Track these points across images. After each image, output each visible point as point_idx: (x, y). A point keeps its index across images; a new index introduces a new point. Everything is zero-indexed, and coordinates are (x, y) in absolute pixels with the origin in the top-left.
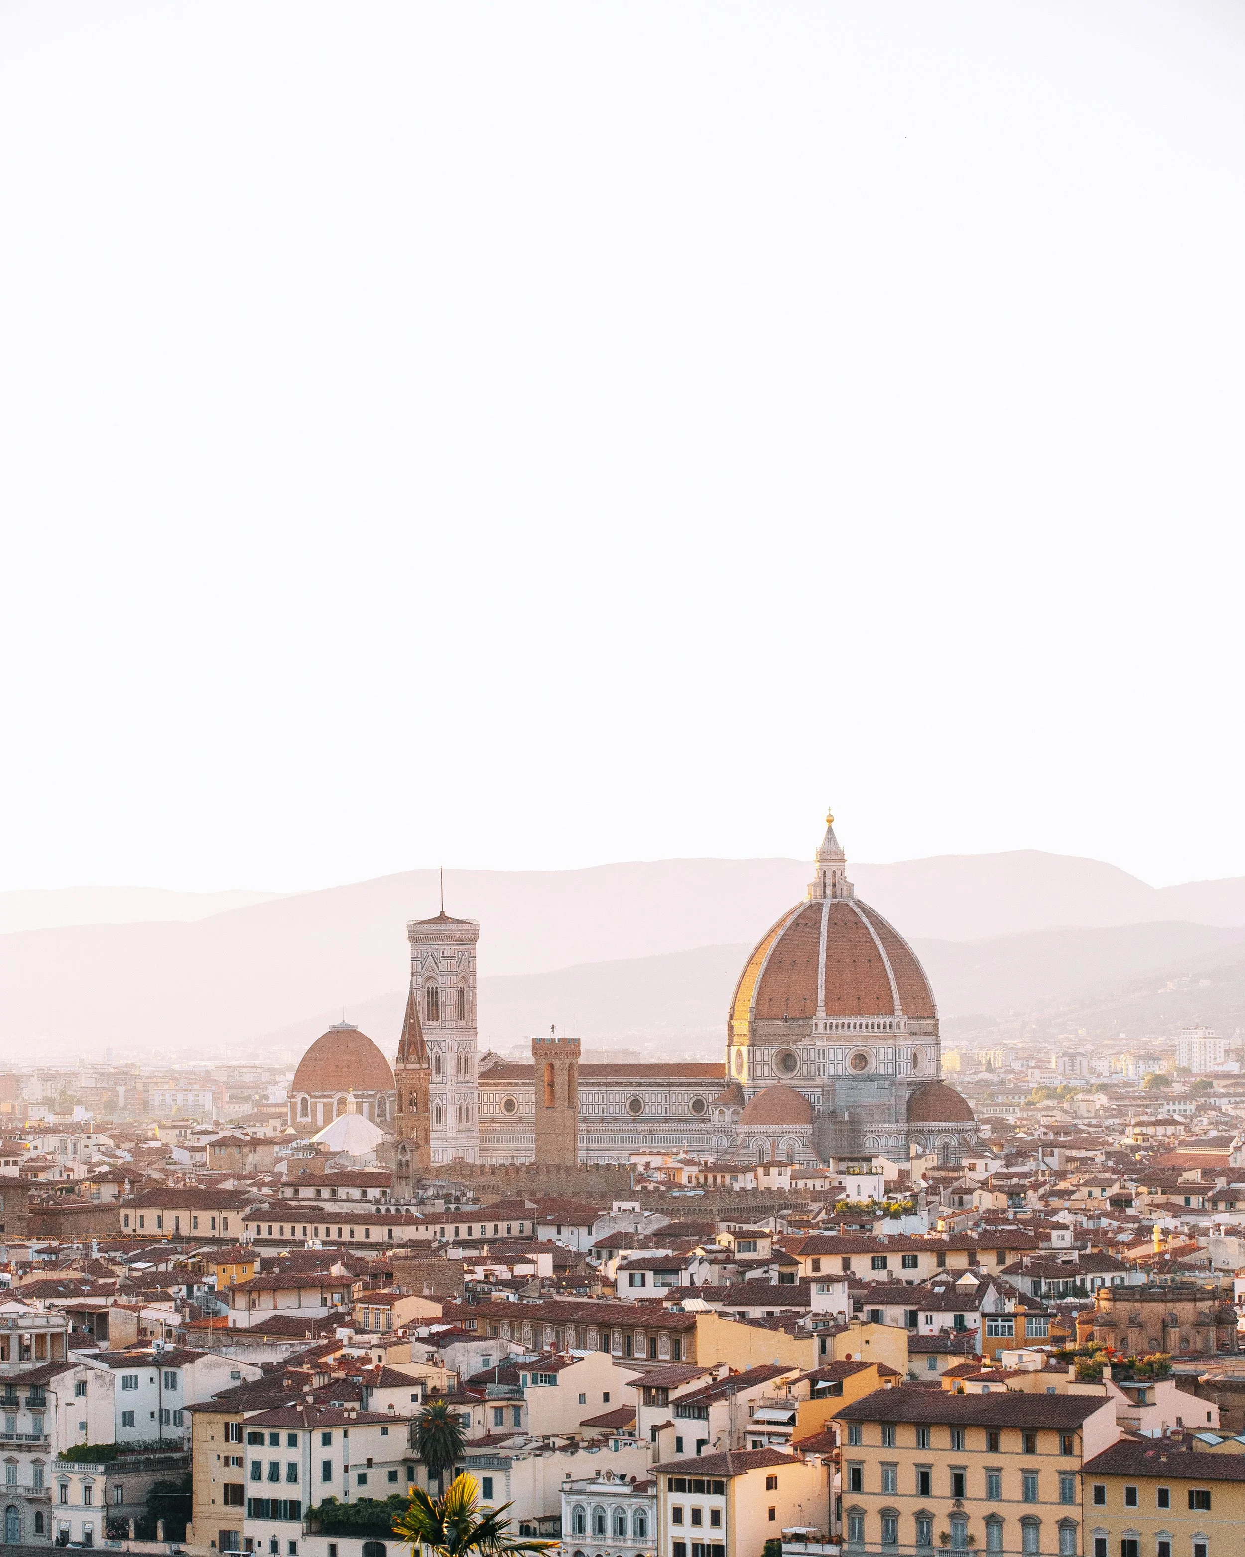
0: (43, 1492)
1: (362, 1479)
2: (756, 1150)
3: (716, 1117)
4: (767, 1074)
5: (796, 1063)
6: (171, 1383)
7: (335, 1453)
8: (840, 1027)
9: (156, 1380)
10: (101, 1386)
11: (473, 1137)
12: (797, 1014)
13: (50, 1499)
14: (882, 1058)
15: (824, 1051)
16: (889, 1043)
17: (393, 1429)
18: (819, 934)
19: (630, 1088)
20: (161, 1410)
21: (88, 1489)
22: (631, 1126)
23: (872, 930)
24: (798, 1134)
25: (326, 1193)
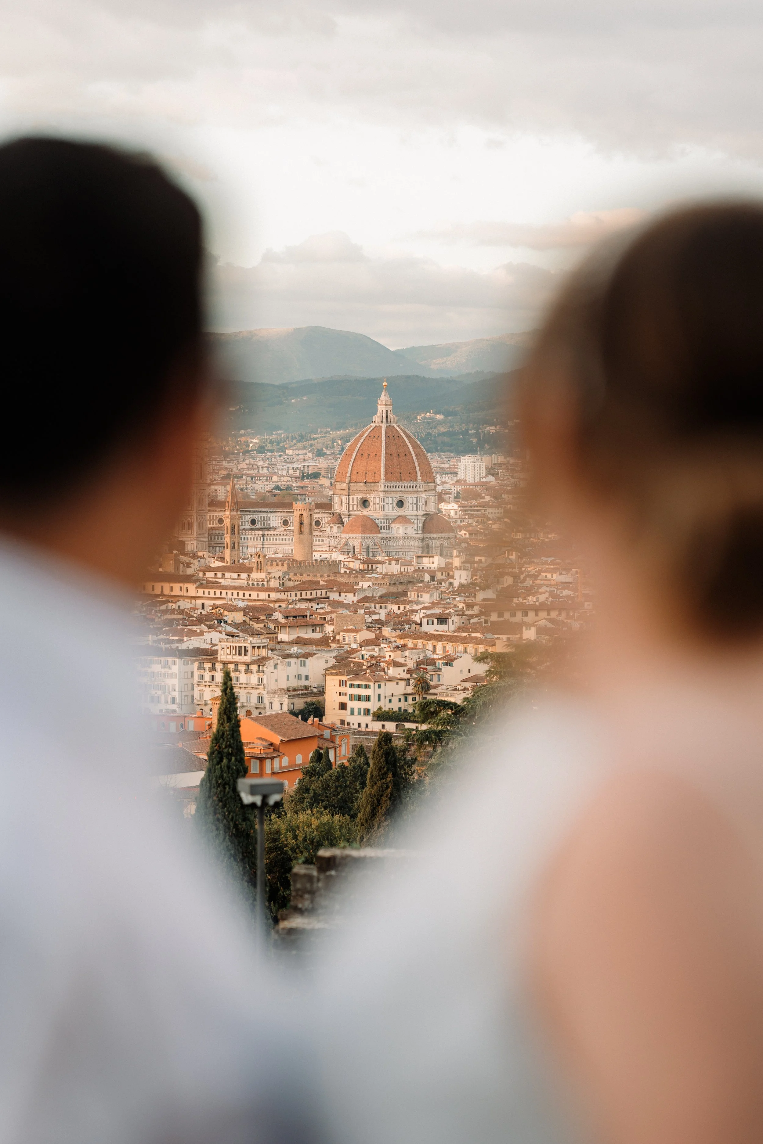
0: (263, 705)
1: (390, 701)
2: (351, 546)
3: (329, 530)
4: (355, 509)
5: (369, 504)
6: (303, 665)
7: (381, 691)
8: (392, 487)
9: (297, 663)
10: (282, 666)
11: (205, 537)
12: (371, 480)
13: (265, 708)
14: (411, 502)
15: (384, 498)
16: (415, 495)
17: (400, 682)
18: (381, 441)
19: (283, 514)
20: (298, 675)
21: (281, 704)
22: (285, 533)
23: (406, 439)
24: (372, 539)
25: (219, 575)
